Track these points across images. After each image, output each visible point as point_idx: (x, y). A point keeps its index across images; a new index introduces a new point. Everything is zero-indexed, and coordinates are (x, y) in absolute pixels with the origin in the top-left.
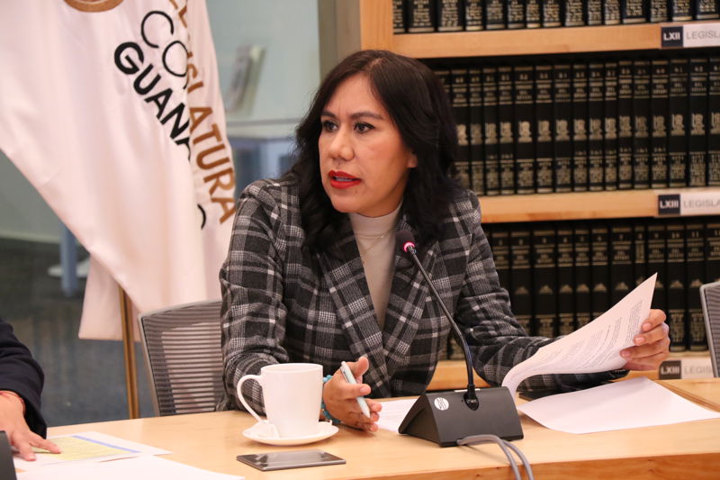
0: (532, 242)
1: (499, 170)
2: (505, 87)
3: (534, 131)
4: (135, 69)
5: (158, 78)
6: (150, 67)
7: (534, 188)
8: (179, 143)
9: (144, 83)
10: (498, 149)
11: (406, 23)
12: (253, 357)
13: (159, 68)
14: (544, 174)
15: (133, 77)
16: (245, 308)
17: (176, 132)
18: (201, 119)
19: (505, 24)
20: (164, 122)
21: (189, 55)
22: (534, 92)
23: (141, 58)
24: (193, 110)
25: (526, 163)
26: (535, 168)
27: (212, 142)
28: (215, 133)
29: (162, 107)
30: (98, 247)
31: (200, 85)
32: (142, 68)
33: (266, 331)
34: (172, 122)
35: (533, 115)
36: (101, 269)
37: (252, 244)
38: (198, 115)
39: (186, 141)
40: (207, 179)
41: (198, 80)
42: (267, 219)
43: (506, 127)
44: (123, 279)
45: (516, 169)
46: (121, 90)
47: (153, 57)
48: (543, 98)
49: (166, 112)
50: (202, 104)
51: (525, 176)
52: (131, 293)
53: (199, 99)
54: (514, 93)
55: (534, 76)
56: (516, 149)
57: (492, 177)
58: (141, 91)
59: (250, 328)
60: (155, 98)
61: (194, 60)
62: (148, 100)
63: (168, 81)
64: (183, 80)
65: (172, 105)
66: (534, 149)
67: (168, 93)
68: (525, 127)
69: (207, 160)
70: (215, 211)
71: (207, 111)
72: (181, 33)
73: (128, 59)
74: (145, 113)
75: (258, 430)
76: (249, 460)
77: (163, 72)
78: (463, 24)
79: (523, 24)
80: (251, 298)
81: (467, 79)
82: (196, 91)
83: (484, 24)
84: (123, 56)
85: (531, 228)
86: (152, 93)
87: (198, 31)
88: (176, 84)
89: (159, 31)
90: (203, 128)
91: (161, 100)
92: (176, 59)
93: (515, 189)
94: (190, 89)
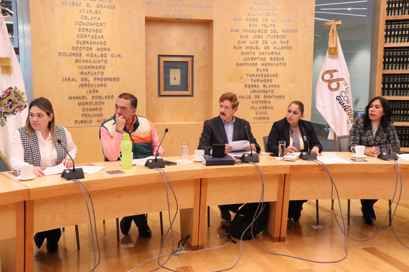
0: (402, 129)
1: (397, 118)
2: (399, 105)
3: (404, 112)
7: (403, 121)
10: (397, 115)
11: (383, 94)
12: (354, 144)
13: (343, 100)
14: (405, 119)
15: (339, 101)
16: (353, 137)
17: (345, 109)
19: (400, 95)
20: (343, 108)
22: (404, 106)
23: (340, 98)
25: (402, 117)
26: (403, 118)
27: (350, 111)
28: (351, 110)
29: (343, 106)
30: (331, 126)
33: (356, 140)
35: (404, 110)
36: (332, 129)
37: (355, 127)
38: (348, 107)
39: (346, 111)
40: (349, 117)
42: (358, 123)
43: (399, 111)
44: (335, 131)
45: (400, 118)
46: (337, 103)
47: (342, 98)
48: (406, 107)
51: (402, 119)
52: (336, 133)
53: (349, 105)
54: (401, 106)
55: (404, 103)
56: (400, 115)
57: (396, 119)
58: (340, 103)
59: (354, 140)
60: (342, 104)
61: (348, 99)
63: (344, 102)
65: (345, 105)
66: (404, 115)
67: (344, 104)
68: (402, 111)
69: (349, 114)
70: (350, 122)
71: (350, 107)
72: (347, 95)
73: (338, 98)
74: (340, 106)
75: (354, 155)
76: (352, 159)
78: (393, 95)
79: (403, 95)
80: (354, 135)
81: (393, 103)
83: (397, 95)
85: (402, 127)
87: (350, 95)
88: (345, 102)
89: (343, 94)
90: (349, 109)
92: (346, 99)
93: (400, 121)
94: (348, 103)
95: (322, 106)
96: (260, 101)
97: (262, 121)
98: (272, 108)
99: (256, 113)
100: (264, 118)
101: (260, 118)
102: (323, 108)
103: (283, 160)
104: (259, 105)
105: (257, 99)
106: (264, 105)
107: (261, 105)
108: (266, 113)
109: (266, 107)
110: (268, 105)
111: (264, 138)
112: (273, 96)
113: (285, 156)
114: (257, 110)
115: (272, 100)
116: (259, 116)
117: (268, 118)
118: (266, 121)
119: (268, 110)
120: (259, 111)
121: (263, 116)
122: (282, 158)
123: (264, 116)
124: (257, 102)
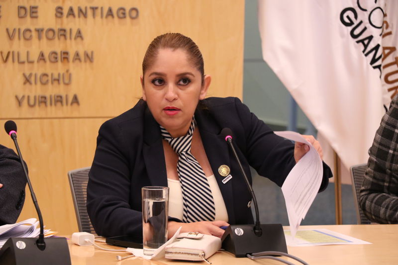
4: (352, 23)
5: (365, 29)
6: (361, 22)
8: (375, 67)
9: (356, 32)
13: (366, 23)
15: (350, 28)
17: (374, 61)
18: (389, 54)
20: (366, 55)
21: (385, 15)
23: (356, 17)
24: (384, 48)
27: (394, 68)
28: (396, 62)
29: (366, 46)
30: (323, 127)
31: (390, 33)
32: (356, 23)
34: (371, 55)
38: (387, 51)
39: (379, 67)
40: (390, 90)
41: (389, 30)
44: (337, 147)
46: (342, 36)
47: (363, 16)
49: (369, 49)
50: (390, 45)
52: (343, 156)
53: (389, 42)
58: (354, 36)
60: (362, 41)
61: (388, 19)
62: (358, 42)
63: (371, 31)
64: (380, 31)
65: (372, 45)
67: (370, 38)
69: (390, 78)
71: (393, 49)
72: (381, 3)
73: (348, 17)
74: (356, 49)
77: (368, 25)
82: (387, 37)
84: (345, 15)
86: (361, 38)
88: (376, 33)
90: (390, 60)
91: (366, 42)
92: (377, 18)
94: (384, 35)
95: (285, 51)
96: (39, 31)
97: (52, 110)
98: (89, 58)
99: (27, 80)
100: (59, 100)
101: (43, 100)
102: (291, 55)
103: (162, 257)
104: (36, 47)
105: (28, 23)
106: (58, 46)
107: (46, 47)
108: (64, 79)
109: (65, 56)
110: (73, 47)
111: (75, 178)
112: (94, 9)
113: (168, 245)
114: (27, 69)
115: (90, 27)
116: (36, 90)
117: (76, 100)
118: (66, 110)
119: (73, 67)
120: (38, 69)
121: (52, 90)
122: (155, 252)
123: (60, 90)
124: (26, 35)
